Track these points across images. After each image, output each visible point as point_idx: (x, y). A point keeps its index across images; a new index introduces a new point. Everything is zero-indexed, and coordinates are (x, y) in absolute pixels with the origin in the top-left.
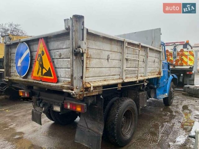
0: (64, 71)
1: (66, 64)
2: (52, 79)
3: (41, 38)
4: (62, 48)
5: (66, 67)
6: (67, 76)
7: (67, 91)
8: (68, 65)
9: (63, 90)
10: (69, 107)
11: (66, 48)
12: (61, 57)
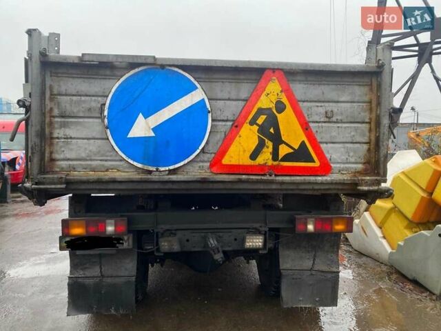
0: (343, 149)
1: (350, 133)
2: (314, 168)
3: (274, 70)
4: (336, 100)
5: (350, 141)
6: (353, 160)
7: (371, 188)
8: (354, 136)
9: (359, 188)
10: (311, 227)
11: (350, 100)
12: (334, 119)
